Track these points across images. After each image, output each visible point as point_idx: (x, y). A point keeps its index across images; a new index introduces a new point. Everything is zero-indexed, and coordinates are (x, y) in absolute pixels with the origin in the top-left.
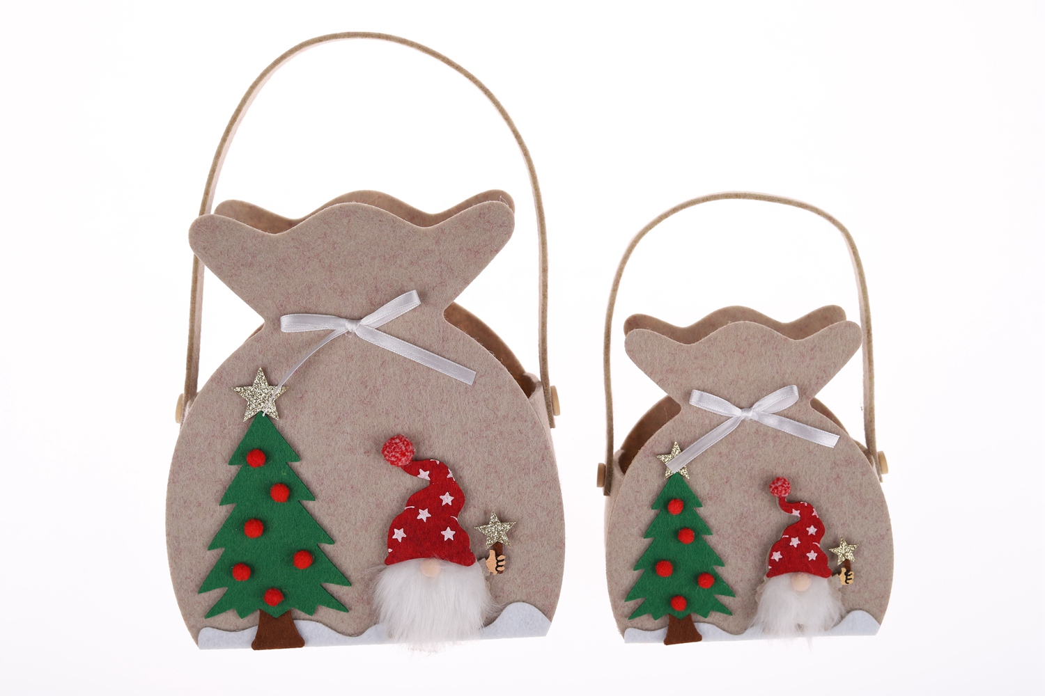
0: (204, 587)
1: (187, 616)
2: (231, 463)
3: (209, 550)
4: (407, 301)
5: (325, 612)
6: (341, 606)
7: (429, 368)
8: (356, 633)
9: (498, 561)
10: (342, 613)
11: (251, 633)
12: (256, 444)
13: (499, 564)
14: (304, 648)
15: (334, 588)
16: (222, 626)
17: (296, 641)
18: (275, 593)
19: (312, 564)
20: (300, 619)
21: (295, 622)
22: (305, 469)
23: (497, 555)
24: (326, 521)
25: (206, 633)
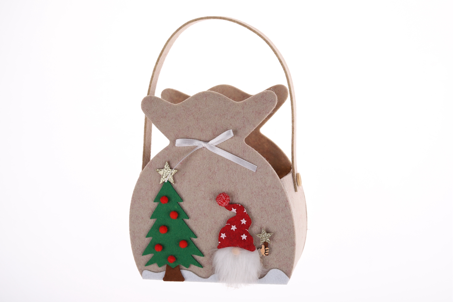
0: (145, 253)
1: (138, 265)
2: (155, 201)
3: (146, 237)
4: (229, 134)
5: (193, 267)
6: (200, 265)
7: (237, 164)
8: (206, 277)
9: (266, 250)
10: (200, 268)
11: (163, 274)
12: (165, 194)
13: (266, 251)
14: (184, 282)
15: (197, 257)
16: (152, 270)
17: (181, 278)
18: (173, 258)
19: (187, 246)
20: (183, 269)
21: (181, 270)
22: (185, 205)
23: (265, 247)
24: (194, 228)
25: (146, 272)
